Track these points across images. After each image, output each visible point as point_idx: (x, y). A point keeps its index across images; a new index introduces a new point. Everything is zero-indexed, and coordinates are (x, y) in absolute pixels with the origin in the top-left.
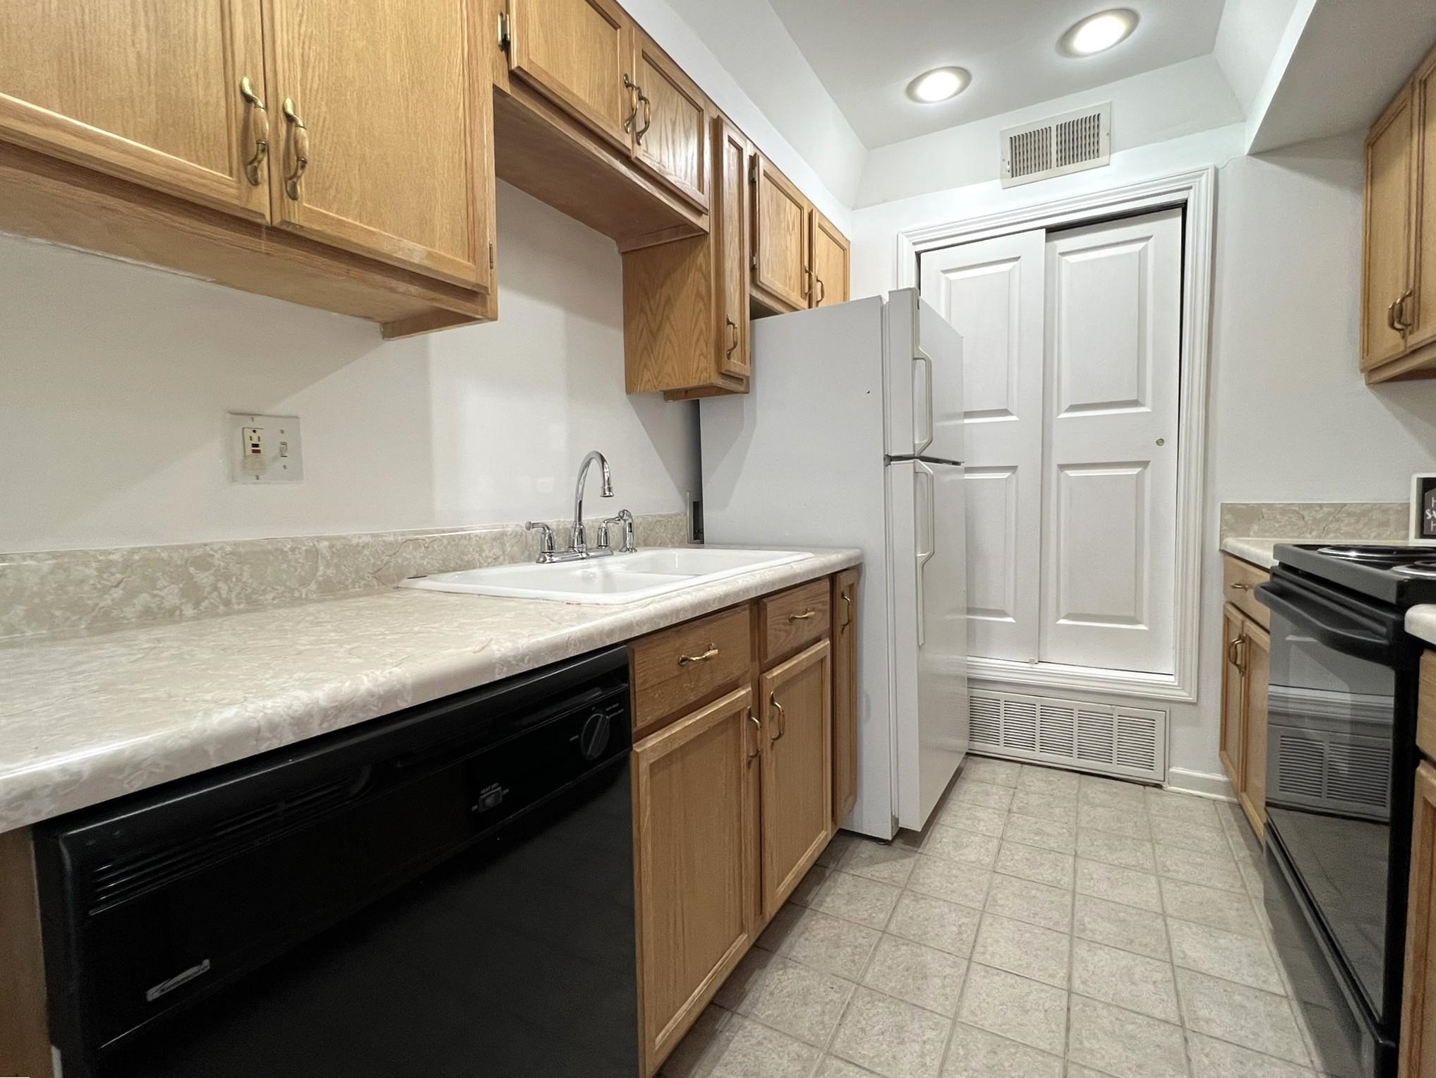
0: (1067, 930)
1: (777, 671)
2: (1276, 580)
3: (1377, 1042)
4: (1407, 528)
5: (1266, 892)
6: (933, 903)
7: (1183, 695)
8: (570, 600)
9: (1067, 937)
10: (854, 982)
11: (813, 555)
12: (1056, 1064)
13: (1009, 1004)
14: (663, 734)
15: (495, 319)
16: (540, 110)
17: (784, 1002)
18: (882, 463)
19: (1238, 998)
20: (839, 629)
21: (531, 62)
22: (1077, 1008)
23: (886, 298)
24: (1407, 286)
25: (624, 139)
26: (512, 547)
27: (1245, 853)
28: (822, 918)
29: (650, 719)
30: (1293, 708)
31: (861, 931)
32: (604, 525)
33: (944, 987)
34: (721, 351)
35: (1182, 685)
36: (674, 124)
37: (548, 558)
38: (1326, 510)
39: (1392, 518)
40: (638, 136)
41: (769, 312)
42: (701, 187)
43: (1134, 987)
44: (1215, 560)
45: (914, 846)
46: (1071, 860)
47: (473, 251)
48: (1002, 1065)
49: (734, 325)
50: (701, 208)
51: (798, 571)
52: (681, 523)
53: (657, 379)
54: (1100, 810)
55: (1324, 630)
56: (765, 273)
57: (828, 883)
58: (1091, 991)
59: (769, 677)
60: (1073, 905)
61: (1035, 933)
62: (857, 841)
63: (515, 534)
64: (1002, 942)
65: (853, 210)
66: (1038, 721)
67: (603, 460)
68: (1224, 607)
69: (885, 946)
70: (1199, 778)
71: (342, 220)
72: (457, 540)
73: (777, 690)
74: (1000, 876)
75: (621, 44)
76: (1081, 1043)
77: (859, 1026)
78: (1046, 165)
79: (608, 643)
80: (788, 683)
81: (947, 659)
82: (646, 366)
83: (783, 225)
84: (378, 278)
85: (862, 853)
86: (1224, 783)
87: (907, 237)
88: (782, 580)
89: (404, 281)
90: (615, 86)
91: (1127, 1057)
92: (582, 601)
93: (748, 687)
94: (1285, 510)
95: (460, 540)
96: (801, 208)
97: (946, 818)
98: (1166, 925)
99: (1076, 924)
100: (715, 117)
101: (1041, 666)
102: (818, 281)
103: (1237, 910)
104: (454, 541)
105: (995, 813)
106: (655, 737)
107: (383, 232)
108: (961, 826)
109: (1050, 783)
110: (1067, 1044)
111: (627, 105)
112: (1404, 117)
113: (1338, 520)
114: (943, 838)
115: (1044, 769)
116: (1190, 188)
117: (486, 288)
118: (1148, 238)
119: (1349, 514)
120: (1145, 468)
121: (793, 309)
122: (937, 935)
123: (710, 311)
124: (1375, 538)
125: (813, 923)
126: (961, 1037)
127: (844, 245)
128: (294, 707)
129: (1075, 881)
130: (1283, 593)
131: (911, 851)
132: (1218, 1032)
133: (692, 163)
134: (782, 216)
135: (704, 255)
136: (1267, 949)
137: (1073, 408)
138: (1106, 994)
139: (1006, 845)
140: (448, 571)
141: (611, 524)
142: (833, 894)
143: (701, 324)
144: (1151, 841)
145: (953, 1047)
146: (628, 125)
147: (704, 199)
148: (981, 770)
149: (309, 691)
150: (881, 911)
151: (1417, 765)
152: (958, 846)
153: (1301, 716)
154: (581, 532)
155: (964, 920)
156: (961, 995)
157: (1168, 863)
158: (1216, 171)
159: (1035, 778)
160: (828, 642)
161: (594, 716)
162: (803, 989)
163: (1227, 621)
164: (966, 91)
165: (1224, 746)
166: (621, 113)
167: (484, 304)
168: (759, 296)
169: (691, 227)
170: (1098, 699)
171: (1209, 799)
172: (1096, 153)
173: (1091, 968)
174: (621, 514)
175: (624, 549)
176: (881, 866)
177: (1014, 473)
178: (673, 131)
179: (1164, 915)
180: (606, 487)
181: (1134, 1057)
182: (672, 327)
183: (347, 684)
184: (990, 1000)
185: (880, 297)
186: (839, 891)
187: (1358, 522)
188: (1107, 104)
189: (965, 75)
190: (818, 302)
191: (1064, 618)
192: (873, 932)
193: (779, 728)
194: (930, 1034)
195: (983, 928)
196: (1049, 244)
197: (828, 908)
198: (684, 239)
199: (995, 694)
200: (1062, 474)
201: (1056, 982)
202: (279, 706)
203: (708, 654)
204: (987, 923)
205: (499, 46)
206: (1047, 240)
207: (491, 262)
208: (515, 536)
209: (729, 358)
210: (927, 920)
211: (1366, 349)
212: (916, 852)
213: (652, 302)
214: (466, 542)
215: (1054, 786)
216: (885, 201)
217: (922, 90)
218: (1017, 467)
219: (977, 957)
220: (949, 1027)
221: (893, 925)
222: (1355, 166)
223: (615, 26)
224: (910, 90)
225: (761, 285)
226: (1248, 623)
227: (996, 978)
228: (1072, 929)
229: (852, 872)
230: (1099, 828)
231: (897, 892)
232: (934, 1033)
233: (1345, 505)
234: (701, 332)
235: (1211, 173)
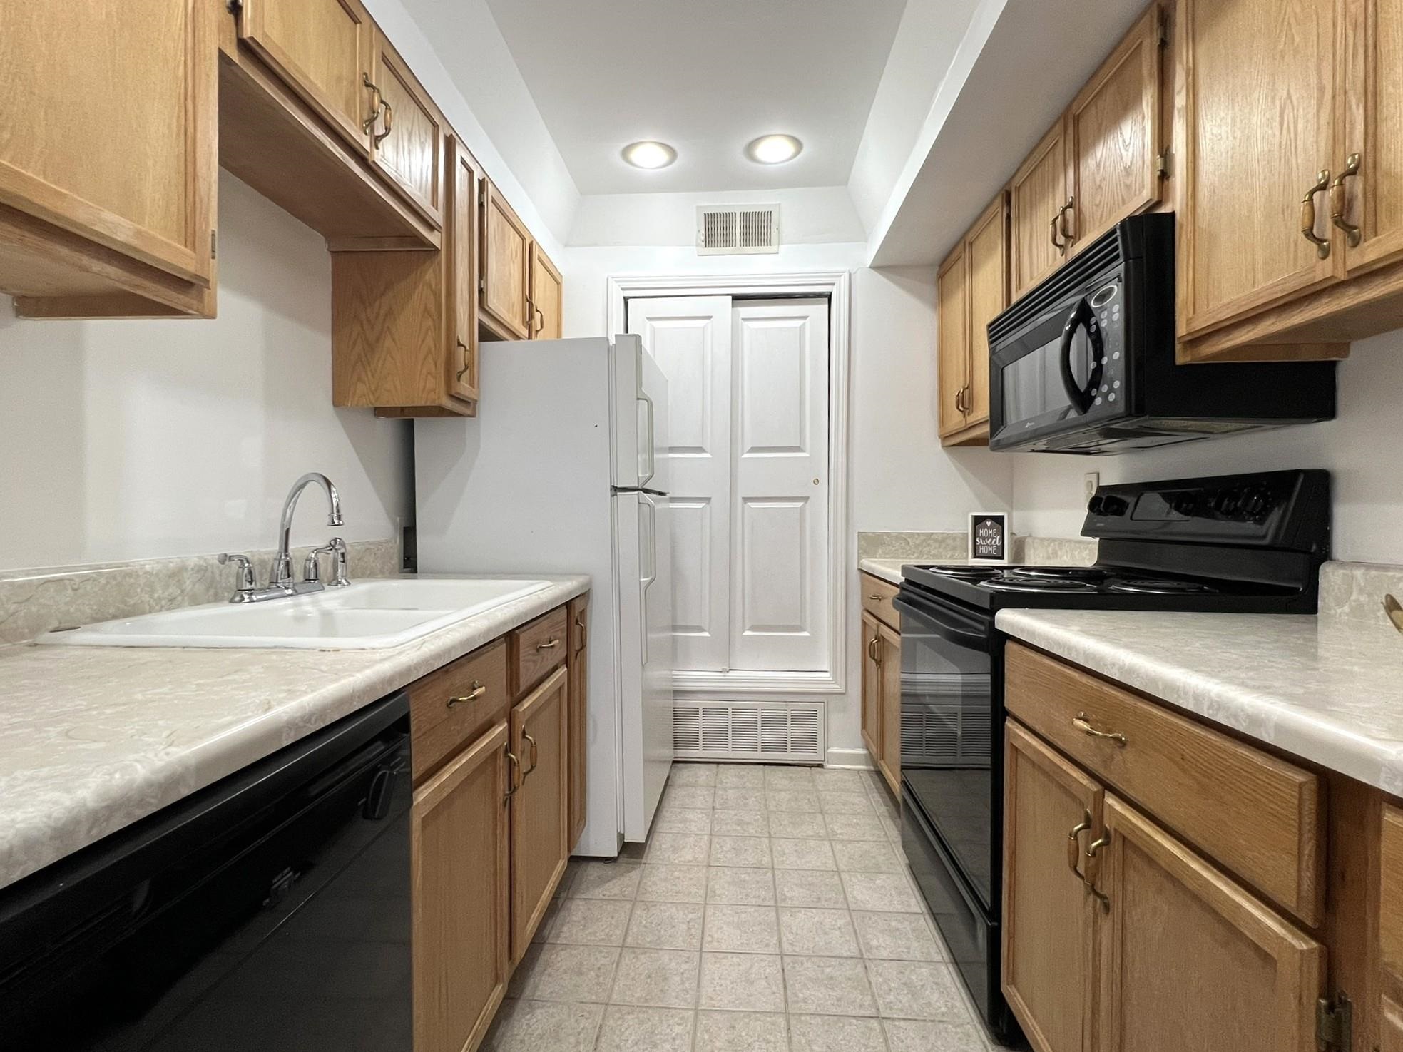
0: (772, 903)
1: (527, 703)
2: (904, 592)
3: (987, 925)
4: (967, 551)
5: (903, 836)
6: (662, 908)
7: (837, 688)
8: (324, 646)
9: (774, 908)
10: (602, 1004)
11: (550, 583)
12: (781, 1019)
13: (738, 981)
14: (432, 784)
15: (213, 316)
16: (271, 89)
17: (536, 1045)
18: (609, 493)
19: (894, 924)
20: (573, 654)
21: (265, 35)
22: (789, 967)
23: (612, 341)
24: (965, 383)
25: (362, 140)
26: (194, 585)
27: (883, 809)
28: (562, 950)
29: (422, 770)
30: (919, 690)
31: (601, 952)
32: (313, 555)
33: (683, 982)
34: (451, 374)
35: (835, 681)
36: (410, 135)
37: (246, 597)
38: (922, 538)
39: (958, 543)
40: (376, 140)
41: (497, 338)
42: (434, 203)
43: (827, 937)
44: (855, 575)
45: (636, 858)
46: (767, 841)
47: (190, 237)
48: (740, 1036)
49: (465, 347)
50: (434, 224)
51: (544, 600)
52: (392, 551)
53: (373, 394)
54: (783, 793)
55: (945, 628)
56: (492, 297)
57: (562, 914)
58: (797, 949)
59: (521, 710)
60: (774, 880)
61: (750, 912)
62: (584, 865)
63: (201, 570)
64: (725, 927)
65: (566, 245)
66: (730, 722)
67: (329, 483)
68: (862, 615)
69: (627, 959)
70: (848, 754)
71: (20, 173)
72: (119, 579)
73: (527, 722)
74: (715, 869)
75: (360, 40)
76: (797, 996)
77: (614, 1044)
78: (730, 243)
79: (389, 691)
80: (536, 712)
81: (659, 675)
82: (360, 379)
83: (507, 252)
84: (63, 251)
85: (591, 875)
86: (865, 755)
87: (617, 281)
88: (533, 610)
89: (99, 259)
90: (353, 82)
91: (829, 995)
92: (339, 647)
93: (504, 723)
94: (898, 537)
95: (124, 577)
96: (523, 238)
97: (662, 826)
98: (841, 879)
99: (778, 895)
100: (448, 135)
101: (731, 673)
102: (537, 311)
103: (885, 854)
104: (114, 578)
105: (702, 813)
106: (425, 789)
107: (75, 196)
108: (674, 831)
109: (742, 777)
110: (786, 1001)
111: (367, 106)
112: (960, 263)
113: (929, 545)
114: (662, 842)
115: (735, 766)
116: (833, 284)
117: (207, 281)
118: (805, 317)
119: (936, 541)
120: (806, 502)
121: (518, 338)
122: (670, 936)
123: (440, 328)
124: (950, 558)
125: (553, 957)
126: (704, 1022)
127: (559, 280)
128: (55, 815)
129: (772, 859)
130: (910, 601)
131: (637, 863)
132: (884, 954)
133: (427, 177)
134: (506, 244)
135: (434, 272)
136: (906, 881)
137: (753, 450)
138: (808, 949)
139: (715, 840)
140: (107, 619)
141: (320, 555)
142: (568, 922)
143: (429, 341)
144: (821, 813)
145: (699, 1035)
146: (367, 126)
147: (438, 216)
148: (686, 774)
149: (68, 791)
150: (617, 927)
151: (1005, 720)
152: (675, 849)
153: (924, 695)
154: (287, 564)
155: (691, 916)
156: (698, 986)
157: (835, 828)
158: (850, 275)
159: (729, 774)
160: (566, 669)
161: (380, 773)
162: (554, 1026)
163: (864, 623)
164: (670, 167)
165: (864, 726)
166: (361, 112)
167: (200, 298)
168: (486, 320)
169: (421, 241)
170: (775, 698)
171: (854, 770)
172: (769, 242)
173: (794, 929)
174: (333, 543)
175: (335, 582)
176: (611, 884)
177: (708, 504)
178: (410, 140)
179: (838, 872)
180: (335, 515)
181: (834, 994)
182: (394, 340)
183: (117, 776)
184: (723, 982)
185: (607, 339)
186: (575, 918)
187: (940, 547)
188: (776, 205)
189: (673, 153)
190: (537, 331)
191: (749, 630)
192: (613, 949)
193: (531, 760)
194: (678, 1029)
195: (707, 919)
196: (735, 309)
197: (565, 938)
198: (411, 251)
199: (692, 703)
200: (745, 506)
201: (771, 950)
202: (35, 817)
203: (476, 693)
204: (710, 914)
205: (228, 7)
206: (733, 306)
207: (213, 251)
208: (198, 571)
209: (459, 380)
210: (659, 925)
211: (942, 422)
212: (640, 864)
213: (369, 310)
214: (132, 581)
215: (745, 780)
216: (596, 245)
217: (635, 155)
218: (710, 499)
219: (707, 947)
220: (691, 1019)
221: (630, 938)
222: (930, 291)
223: (356, 20)
224: (625, 153)
225: (487, 308)
226: (883, 626)
227: (725, 961)
228: (776, 901)
229: (584, 896)
230: (784, 810)
231: (629, 906)
232: (681, 1027)
233: (932, 534)
234: (429, 352)
235: (847, 275)
